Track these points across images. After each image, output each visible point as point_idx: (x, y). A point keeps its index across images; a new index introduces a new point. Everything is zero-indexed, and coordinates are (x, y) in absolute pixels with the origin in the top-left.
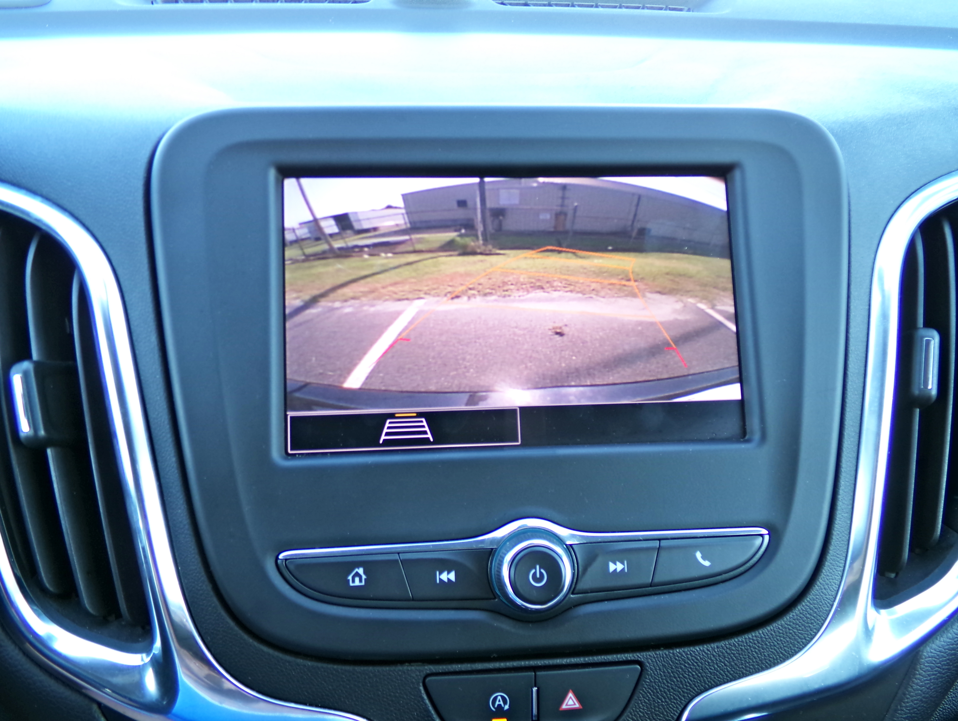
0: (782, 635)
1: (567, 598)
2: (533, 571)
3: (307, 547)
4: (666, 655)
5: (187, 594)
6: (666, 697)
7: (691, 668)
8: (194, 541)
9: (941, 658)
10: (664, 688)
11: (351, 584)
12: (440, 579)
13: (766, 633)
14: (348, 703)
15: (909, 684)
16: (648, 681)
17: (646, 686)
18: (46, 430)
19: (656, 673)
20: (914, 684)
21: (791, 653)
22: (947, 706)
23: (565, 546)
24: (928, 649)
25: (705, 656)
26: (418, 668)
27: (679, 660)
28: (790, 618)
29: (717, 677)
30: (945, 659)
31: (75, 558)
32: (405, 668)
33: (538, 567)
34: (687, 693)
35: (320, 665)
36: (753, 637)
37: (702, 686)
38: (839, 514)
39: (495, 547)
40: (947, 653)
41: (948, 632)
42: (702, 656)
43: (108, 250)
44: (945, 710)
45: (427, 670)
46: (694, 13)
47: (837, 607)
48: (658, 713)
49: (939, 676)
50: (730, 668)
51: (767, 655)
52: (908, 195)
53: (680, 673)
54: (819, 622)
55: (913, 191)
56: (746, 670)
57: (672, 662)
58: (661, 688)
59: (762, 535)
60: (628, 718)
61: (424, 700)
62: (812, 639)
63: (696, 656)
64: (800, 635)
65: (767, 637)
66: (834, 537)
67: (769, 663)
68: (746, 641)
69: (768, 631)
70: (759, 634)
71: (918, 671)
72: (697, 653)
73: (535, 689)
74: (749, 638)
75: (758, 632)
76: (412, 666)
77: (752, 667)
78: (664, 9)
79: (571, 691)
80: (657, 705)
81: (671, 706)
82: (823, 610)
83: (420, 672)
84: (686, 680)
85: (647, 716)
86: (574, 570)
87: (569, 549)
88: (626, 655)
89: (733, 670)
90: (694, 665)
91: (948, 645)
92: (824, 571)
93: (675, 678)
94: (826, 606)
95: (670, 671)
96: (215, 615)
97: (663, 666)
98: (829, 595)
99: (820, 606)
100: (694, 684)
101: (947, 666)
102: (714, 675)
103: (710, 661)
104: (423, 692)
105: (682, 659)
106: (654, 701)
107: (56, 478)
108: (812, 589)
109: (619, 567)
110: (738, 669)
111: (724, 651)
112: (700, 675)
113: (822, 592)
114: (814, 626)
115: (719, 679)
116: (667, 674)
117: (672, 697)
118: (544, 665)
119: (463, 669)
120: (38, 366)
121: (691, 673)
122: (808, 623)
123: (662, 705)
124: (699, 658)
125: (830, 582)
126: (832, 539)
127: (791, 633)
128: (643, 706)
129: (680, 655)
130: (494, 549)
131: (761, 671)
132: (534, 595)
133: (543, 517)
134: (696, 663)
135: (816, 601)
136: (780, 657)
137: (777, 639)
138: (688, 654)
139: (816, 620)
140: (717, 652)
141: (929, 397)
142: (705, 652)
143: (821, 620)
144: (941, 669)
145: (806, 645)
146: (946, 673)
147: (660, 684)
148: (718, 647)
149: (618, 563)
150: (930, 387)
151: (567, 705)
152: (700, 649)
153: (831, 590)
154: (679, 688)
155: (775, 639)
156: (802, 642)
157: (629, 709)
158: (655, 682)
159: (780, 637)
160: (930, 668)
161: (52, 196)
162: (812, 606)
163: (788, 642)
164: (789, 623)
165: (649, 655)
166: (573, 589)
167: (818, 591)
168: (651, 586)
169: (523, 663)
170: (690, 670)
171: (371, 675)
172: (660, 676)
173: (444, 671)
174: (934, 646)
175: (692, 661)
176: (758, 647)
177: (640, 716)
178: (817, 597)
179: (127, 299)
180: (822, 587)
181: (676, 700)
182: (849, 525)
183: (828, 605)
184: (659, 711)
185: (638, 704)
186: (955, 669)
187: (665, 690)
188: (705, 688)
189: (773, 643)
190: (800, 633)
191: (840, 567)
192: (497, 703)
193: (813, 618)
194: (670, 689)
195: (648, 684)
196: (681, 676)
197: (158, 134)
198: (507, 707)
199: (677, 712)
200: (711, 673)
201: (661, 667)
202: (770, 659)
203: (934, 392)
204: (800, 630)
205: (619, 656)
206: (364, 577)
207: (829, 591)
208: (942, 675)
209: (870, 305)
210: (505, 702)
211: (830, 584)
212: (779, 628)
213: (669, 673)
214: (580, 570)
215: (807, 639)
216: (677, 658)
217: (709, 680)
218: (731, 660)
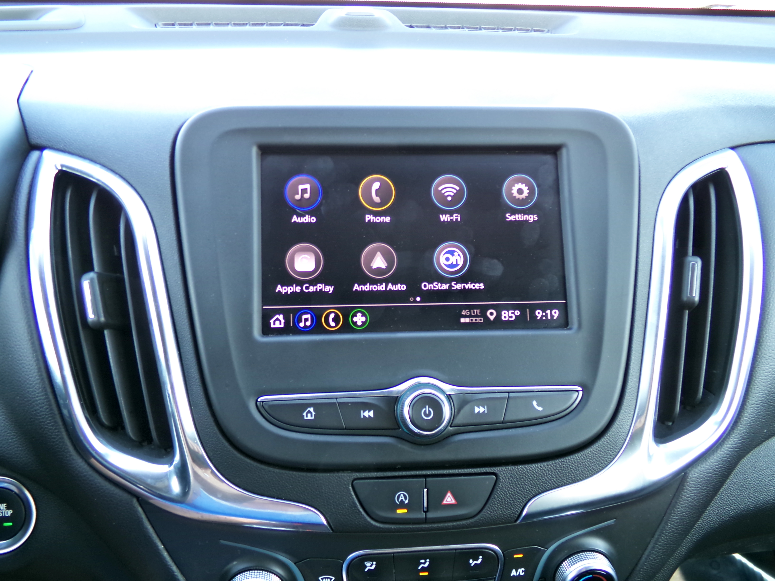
0: (591, 458)
1: (447, 430)
2: (424, 409)
3: (276, 394)
4: (513, 469)
5: (197, 425)
6: (513, 498)
7: (529, 478)
8: (202, 389)
9: (702, 479)
10: (512, 491)
11: (305, 418)
12: (363, 416)
13: (580, 456)
14: (302, 497)
15: (679, 496)
16: (501, 486)
17: (499, 490)
18: (105, 317)
19: (506, 481)
20: (683, 496)
21: (596, 470)
22: (713, 519)
23: (446, 395)
24: (693, 472)
25: (539, 471)
26: (348, 474)
27: (522, 473)
28: (596, 446)
29: (547, 485)
30: (704, 479)
31: (123, 402)
32: (340, 474)
33: (427, 407)
34: (527, 495)
35: (284, 471)
36: (571, 458)
37: (537, 490)
38: (631, 379)
39: (400, 395)
40: (706, 476)
41: (707, 461)
42: (537, 471)
43: (146, 199)
44: (712, 522)
45: (354, 475)
46: (552, 34)
47: (629, 441)
48: (507, 508)
49: (700, 491)
50: (556, 479)
51: (581, 471)
52: (683, 167)
53: (522, 481)
54: (616, 450)
55: (687, 164)
56: (567, 481)
57: (517, 474)
58: (510, 492)
59: (577, 391)
60: (487, 511)
61: (352, 496)
62: (611, 461)
63: (533, 471)
64: (603, 459)
65: (581, 459)
66: (627, 394)
67: (582, 476)
68: (566, 461)
69: (582, 455)
70: (576, 457)
71: (685, 487)
72: (534, 469)
73: (425, 490)
74: (569, 460)
75: (575, 456)
76: (345, 473)
77: (570, 479)
78: (530, 31)
79: (449, 491)
80: (506, 502)
81: (516, 503)
82: (619, 442)
83: (349, 477)
84: (526, 486)
85: (500, 510)
86: (452, 411)
87: (449, 397)
88: (486, 469)
89: (558, 480)
90: (531, 477)
91: (706, 470)
92: (619, 416)
93: (519, 485)
94: (621, 440)
95: (516, 480)
96: (215, 438)
97: (511, 476)
98: (623, 432)
99: (617, 439)
100: (532, 489)
101: (706, 484)
102: (545, 484)
103: (542, 474)
104: (351, 490)
105: (524, 472)
106: (505, 500)
107: (111, 350)
108: (612, 428)
109: (481, 410)
110: (561, 480)
111: (551, 468)
112: (535, 483)
113: (618, 430)
114: (613, 453)
115: (548, 487)
116: (514, 482)
117: (517, 498)
118: (431, 474)
119: (378, 476)
120: (99, 275)
121: (529, 481)
122: (608, 450)
123: (510, 503)
124: (535, 472)
125: (624, 424)
126: (626, 395)
127: (596, 457)
128: (497, 503)
129: (522, 470)
130: (399, 397)
131: (577, 482)
132: (425, 425)
133: (432, 376)
134: (533, 475)
135: (614, 436)
136: (590, 473)
137: (588, 461)
138: (528, 469)
139: (614, 449)
140: (547, 468)
141: (693, 302)
142: (539, 468)
143: (617, 449)
144: (702, 486)
145: (607, 466)
146: (705, 489)
147: (508, 488)
148: (547, 465)
149: (481, 407)
150: (694, 295)
151: (446, 501)
152: (536, 466)
153: (624, 429)
154: (522, 491)
155: (586, 460)
156: (604, 463)
157: (488, 505)
158: (505, 487)
159: (589, 459)
160: (694, 485)
161: (107, 164)
162: (611, 439)
163: (595, 463)
164: (595, 450)
165: (502, 469)
166: (451, 423)
167: (615, 429)
168: (503, 423)
169: (418, 473)
170: (529, 480)
171: (318, 478)
172: (508, 483)
173: (365, 477)
174: (696, 470)
175: (530, 474)
176: (575, 465)
177: (495, 510)
178: (615, 433)
179: (158, 231)
180: (618, 427)
181: (520, 500)
182: (637, 386)
183: (623, 439)
184: (508, 507)
185: (494, 501)
186: (711, 487)
187: (512, 493)
188: (539, 492)
189: (585, 463)
190: (603, 457)
191: (631, 414)
192: (400, 499)
193: (612, 447)
194: (516, 492)
195: (500, 488)
196: (523, 484)
197: (179, 124)
198: (407, 502)
199: (520, 508)
200: (543, 482)
201: (510, 477)
202: (583, 474)
203: (697, 299)
204: (603, 455)
205: (481, 469)
206: (314, 413)
207: (623, 430)
208: (703, 490)
209: (653, 240)
210: (406, 498)
211: (623, 425)
212: (589, 453)
213: (515, 481)
214: (456, 411)
215: (608, 461)
216: (520, 471)
217: (542, 487)
218: (556, 474)
